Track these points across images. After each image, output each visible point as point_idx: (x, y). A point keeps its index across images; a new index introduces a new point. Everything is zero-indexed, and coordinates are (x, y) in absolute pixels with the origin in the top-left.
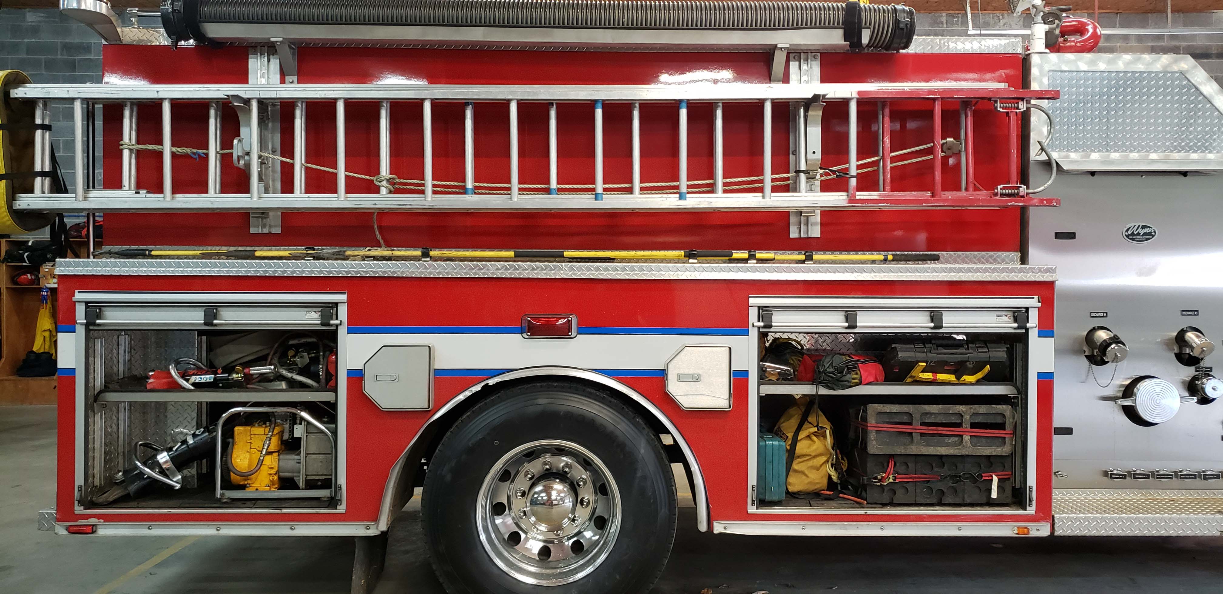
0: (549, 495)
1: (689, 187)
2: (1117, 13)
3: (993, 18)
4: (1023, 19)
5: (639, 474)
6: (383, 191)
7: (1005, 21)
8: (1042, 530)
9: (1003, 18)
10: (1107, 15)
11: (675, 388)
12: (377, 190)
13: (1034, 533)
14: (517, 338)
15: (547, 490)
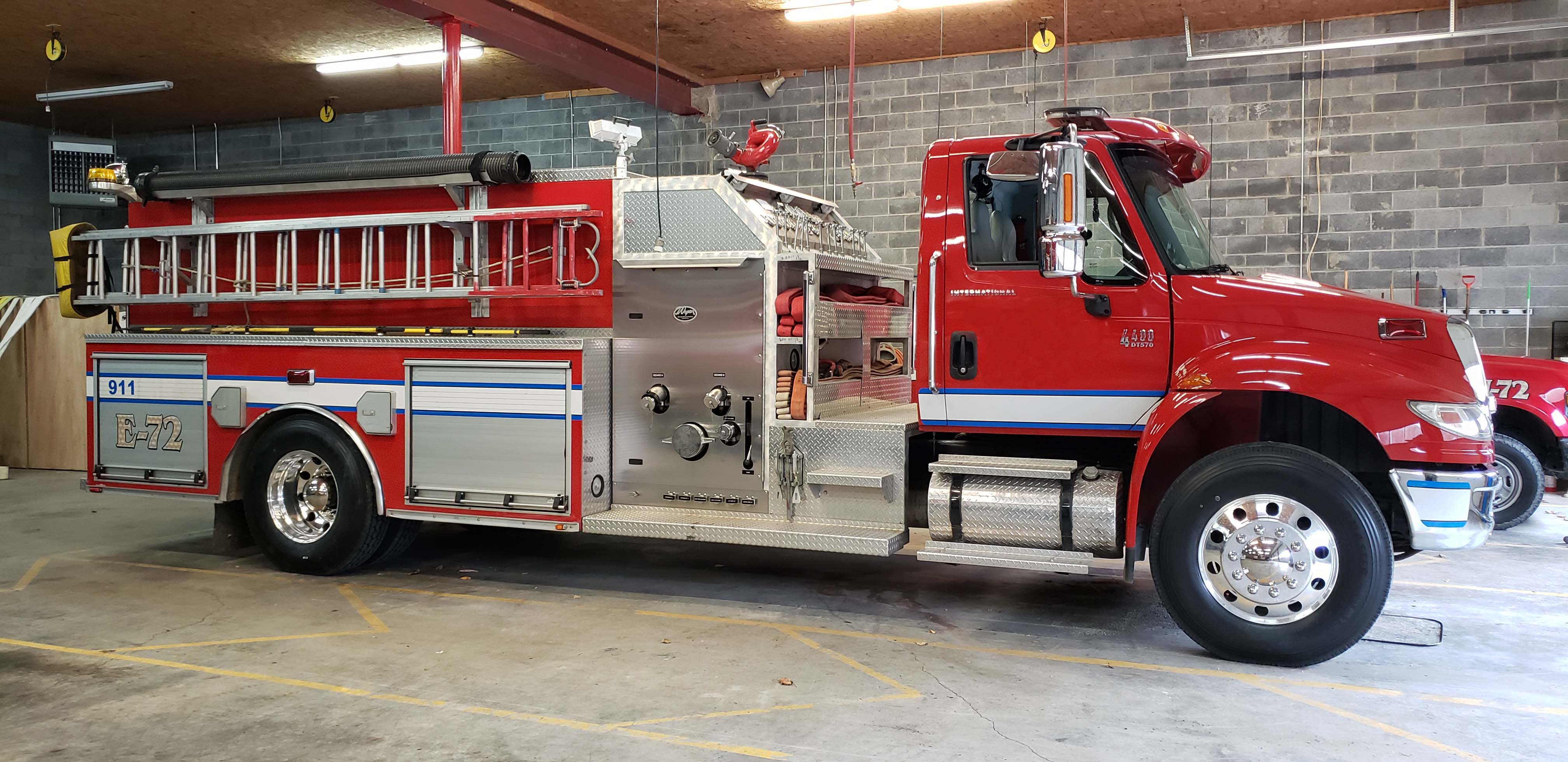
0: (318, 488)
1: (386, 284)
2: (1417, 12)
3: (1249, 35)
4: (1287, 33)
5: (345, 475)
6: (238, 290)
7: (1264, 36)
8: (574, 528)
9: (1263, 33)
10: (1401, 16)
11: (361, 419)
12: (233, 290)
13: (569, 530)
14: (285, 384)
15: (318, 485)
